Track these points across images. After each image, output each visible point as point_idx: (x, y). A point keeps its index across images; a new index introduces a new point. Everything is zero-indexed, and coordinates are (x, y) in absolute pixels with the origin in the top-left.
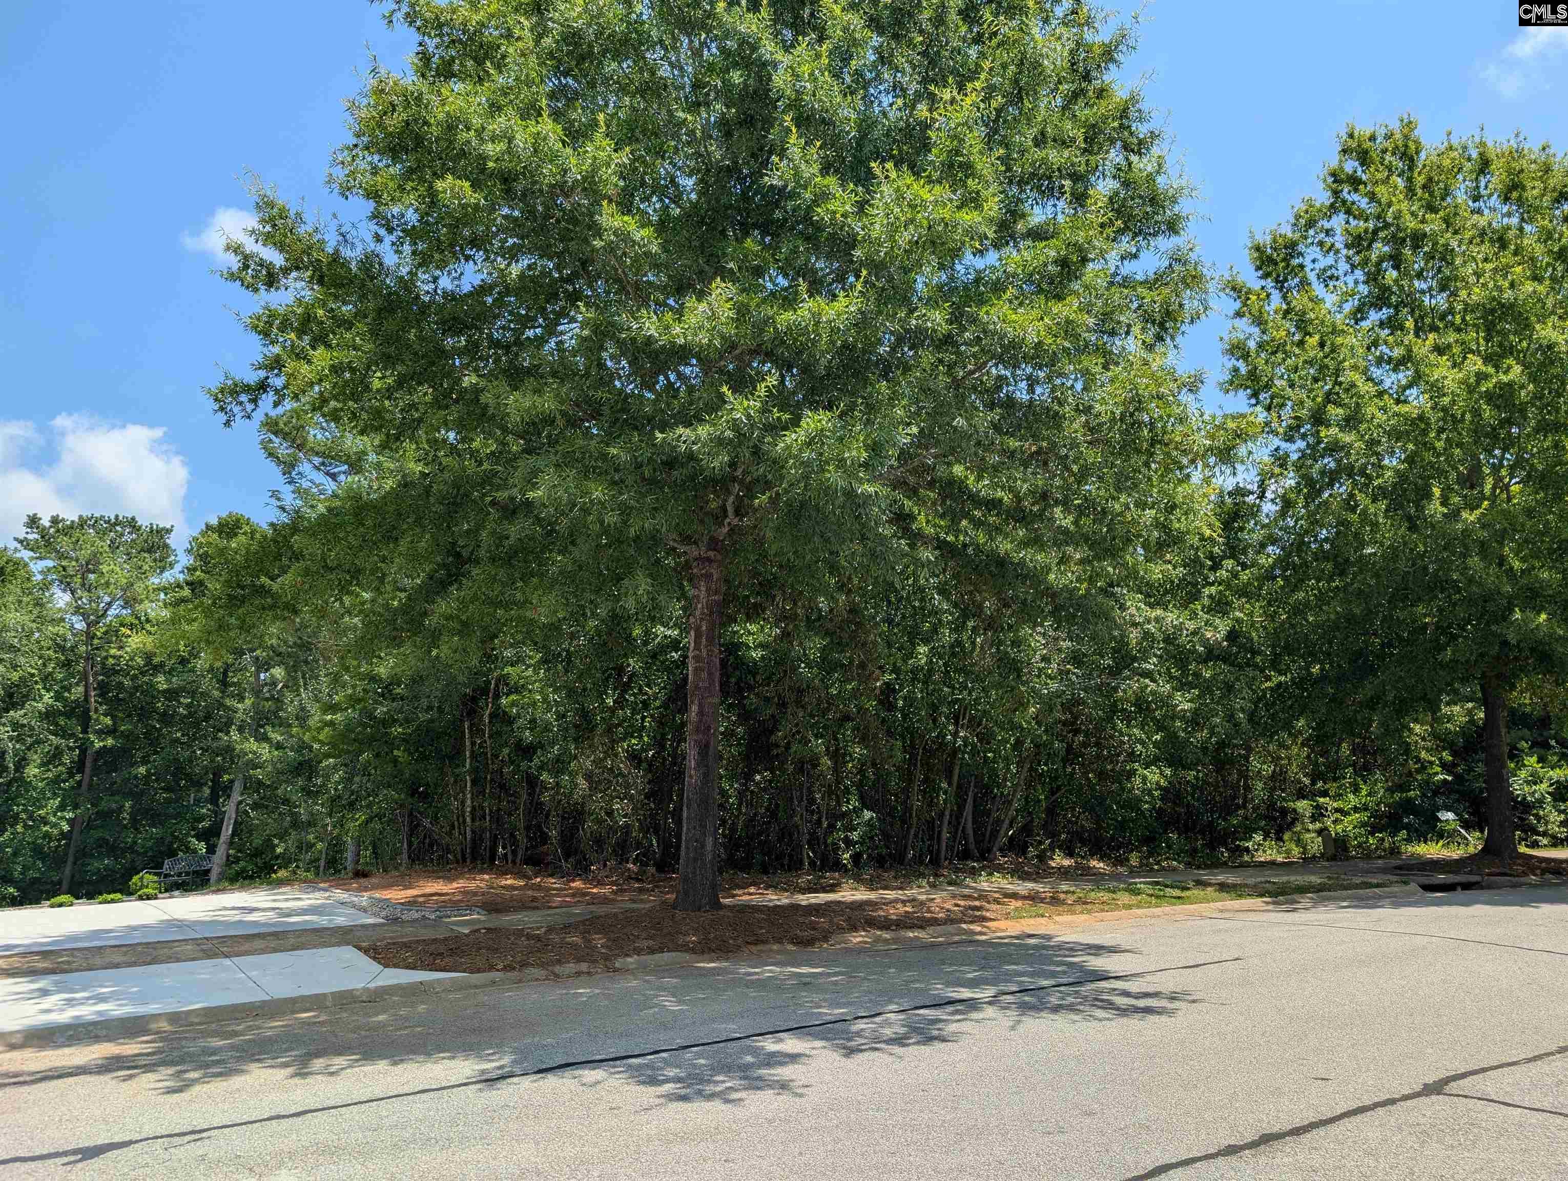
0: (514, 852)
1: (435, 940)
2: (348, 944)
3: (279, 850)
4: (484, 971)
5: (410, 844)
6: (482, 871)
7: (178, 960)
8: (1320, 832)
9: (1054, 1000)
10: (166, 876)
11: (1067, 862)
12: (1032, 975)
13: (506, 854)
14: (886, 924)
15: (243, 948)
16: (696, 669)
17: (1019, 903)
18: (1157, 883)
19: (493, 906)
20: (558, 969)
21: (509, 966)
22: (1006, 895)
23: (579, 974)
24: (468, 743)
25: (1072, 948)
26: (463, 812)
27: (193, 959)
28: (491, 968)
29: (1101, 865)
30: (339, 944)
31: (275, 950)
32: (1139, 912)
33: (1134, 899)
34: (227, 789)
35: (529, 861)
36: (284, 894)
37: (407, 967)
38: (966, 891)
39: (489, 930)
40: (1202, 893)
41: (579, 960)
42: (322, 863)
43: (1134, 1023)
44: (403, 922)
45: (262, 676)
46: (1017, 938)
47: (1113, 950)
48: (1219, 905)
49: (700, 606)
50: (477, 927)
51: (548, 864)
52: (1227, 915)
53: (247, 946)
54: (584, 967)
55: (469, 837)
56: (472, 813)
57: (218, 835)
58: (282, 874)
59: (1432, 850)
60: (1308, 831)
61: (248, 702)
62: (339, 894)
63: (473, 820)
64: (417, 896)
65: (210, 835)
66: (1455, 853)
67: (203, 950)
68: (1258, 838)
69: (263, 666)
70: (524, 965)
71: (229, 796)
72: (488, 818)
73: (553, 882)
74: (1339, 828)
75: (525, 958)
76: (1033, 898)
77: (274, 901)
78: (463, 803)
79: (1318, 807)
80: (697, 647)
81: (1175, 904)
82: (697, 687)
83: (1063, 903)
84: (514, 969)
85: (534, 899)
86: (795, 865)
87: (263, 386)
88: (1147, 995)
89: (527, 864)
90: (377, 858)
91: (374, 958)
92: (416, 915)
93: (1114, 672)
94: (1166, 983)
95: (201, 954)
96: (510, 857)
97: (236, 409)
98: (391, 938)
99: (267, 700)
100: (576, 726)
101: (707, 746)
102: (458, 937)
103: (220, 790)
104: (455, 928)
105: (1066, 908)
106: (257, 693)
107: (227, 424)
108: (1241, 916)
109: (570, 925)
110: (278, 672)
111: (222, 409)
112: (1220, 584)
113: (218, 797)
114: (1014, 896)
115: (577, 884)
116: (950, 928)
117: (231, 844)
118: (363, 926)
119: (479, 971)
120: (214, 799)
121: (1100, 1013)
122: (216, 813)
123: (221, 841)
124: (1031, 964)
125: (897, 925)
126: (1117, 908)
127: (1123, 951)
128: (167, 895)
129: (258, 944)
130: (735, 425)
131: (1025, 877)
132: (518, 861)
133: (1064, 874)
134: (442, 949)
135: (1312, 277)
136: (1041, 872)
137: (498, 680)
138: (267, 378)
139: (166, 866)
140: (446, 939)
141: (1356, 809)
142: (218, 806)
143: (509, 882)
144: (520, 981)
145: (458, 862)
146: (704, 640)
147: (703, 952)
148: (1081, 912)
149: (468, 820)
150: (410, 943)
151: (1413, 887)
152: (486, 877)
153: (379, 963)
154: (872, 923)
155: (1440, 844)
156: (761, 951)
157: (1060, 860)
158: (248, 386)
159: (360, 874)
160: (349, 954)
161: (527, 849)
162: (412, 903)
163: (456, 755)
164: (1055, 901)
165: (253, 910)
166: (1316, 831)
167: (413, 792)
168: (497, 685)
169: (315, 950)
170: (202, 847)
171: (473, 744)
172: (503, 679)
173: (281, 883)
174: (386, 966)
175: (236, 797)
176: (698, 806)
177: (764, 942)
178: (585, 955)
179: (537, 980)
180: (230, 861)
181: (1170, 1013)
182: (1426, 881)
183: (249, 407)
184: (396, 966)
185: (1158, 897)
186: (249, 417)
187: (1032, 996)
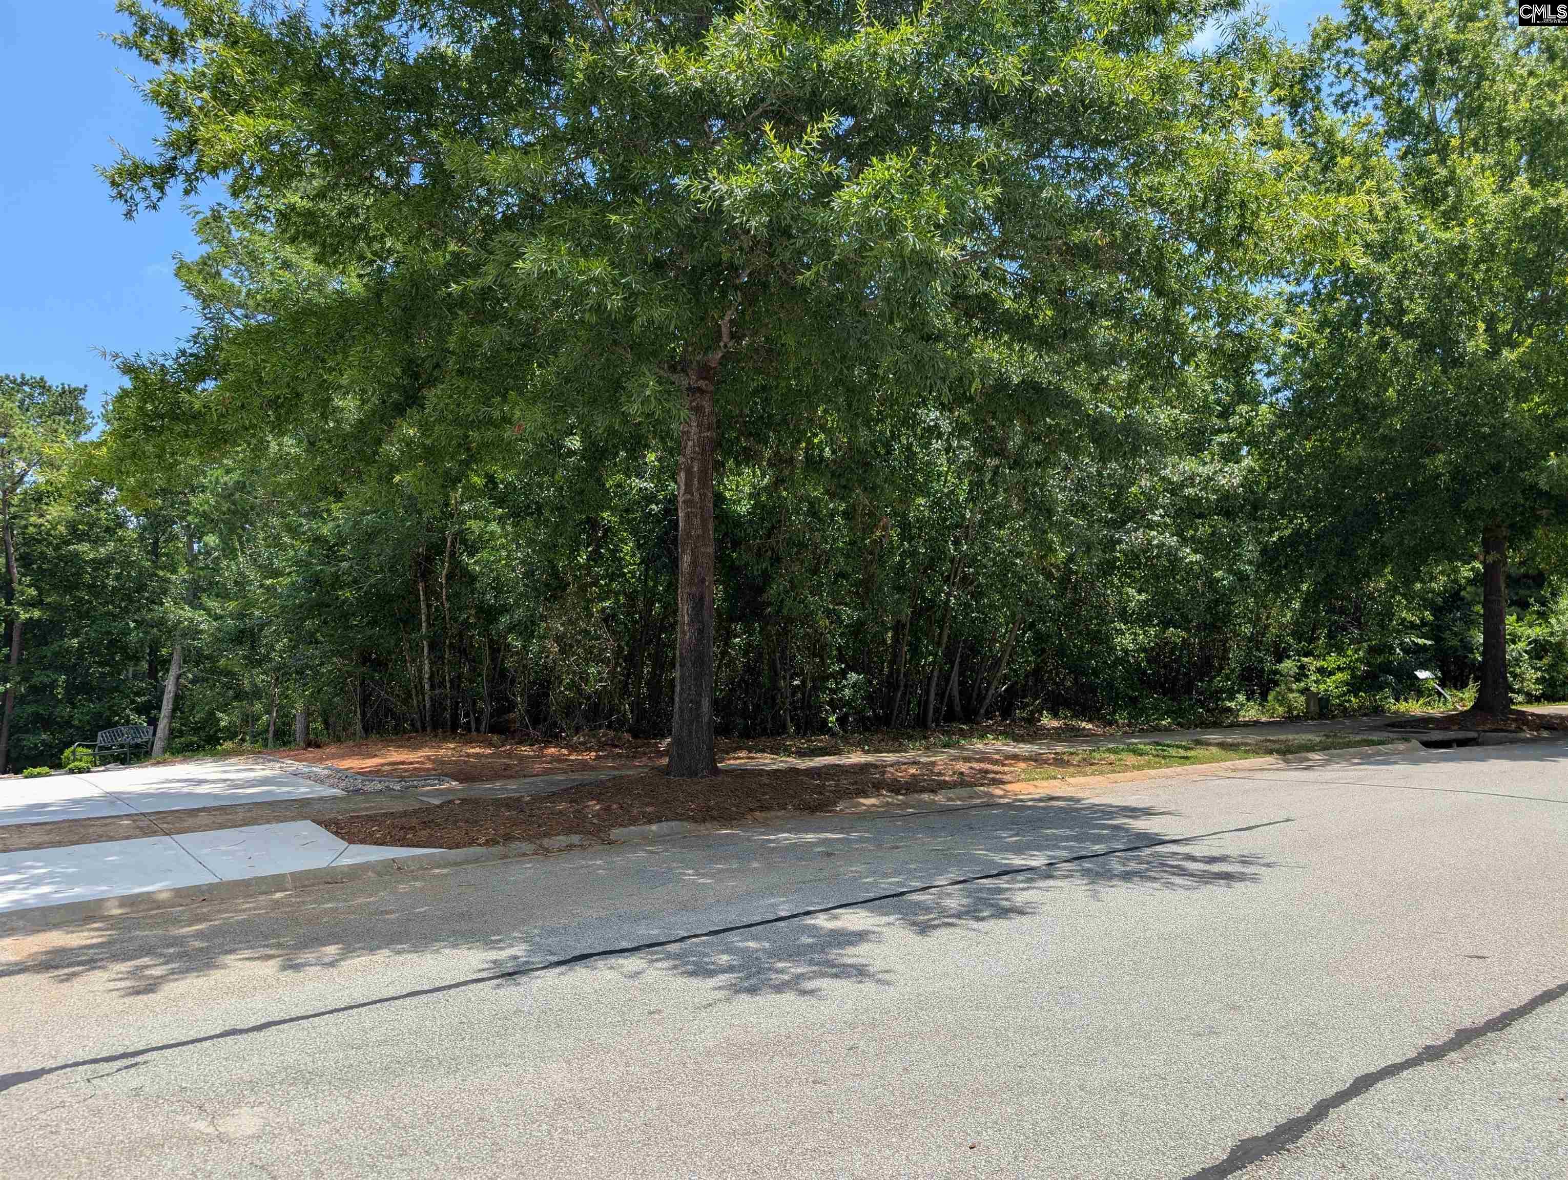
0: (478, 721)
1: (405, 814)
2: (305, 818)
3: (223, 724)
4: (464, 846)
5: (364, 714)
6: (445, 740)
7: (111, 839)
8: (1302, 692)
9: (1118, 868)
10: (101, 748)
11: (1055, 724)
12: (1076, 839)
13: (469, 723)
14: (896, 787)
15: (186, 824)
16: (687, 515)
17: (1023, 765)
18: (1158, 744)
19: (465, 774)
20: (546, 842)
21: (492, 840)
22: (1007, 757)
23: (570, 847)
24: (423, 606)
25: (1108, 812)
26: (421, 678)
27: (127, 838)
28: (472, 842)
29: (1090, 726)
30: (293, 819)
31: (221, 826)
32: (1152, 772)
33: (1142, 760)
34: (165, 663)
35: (493, 729)
36: (234, 765)
37: (375, 843)
38: (965, 753)
39: (464, 801)
40: (1208, 753)
41: (569, 831)
42: (271, 735)
43: (1218, 890)
44: (364, 793)
45: (196, 546)
46: (1040, 800)
47: (1147, 812)
48: (1228, 763)
49: (690, 443)
50: (451, 798)
51: (515, 731)
52: (1238, 775)
53: (190, 822)
54: (575, 839)
55: (428, 705)
56: (431, 678)
57: (159, 708)
58: (228, 745)
59: (1414, 708)
60: (1291, 691)
61: (183, 571)
62: (291, 765)
63: (432, 687)
64: (383, 765)
65: (150, 710)
66: (1437, 710)
67: (138, 827)
68: (1241, 698)
69: (195, 534)
70: (508, 838)
71: (167, 670)
72: (448, 685)
73: (526, 750)
74: (1322, 687)
75: (508, 831)
76: (1036, 759)
77: (225, 772)
78: (420, 670)
79: (1302, 667)
80: (688, 490)
81: (1184, 764)
82: (689, 535)
83: (1068, 763)
84: (498, 843)
85: (507, 767)
86: (781, 729)
87: (170, 169)
88: (1213, 860)
89: (493, 733)
90: (327, 729)
91: (336, 834)
92: (379, 787)
93: (1118, 524)
94: (1230, 846)
95: (138, 832)
96: (473, 725)
97: (139, 196)
98: (354, 811)
99: (202, 569)
100: (547, 585)
101: (702, 598)
102: (430, 810)
103: (159, 665)
104: (425, 799)
105: (1072, 769)
106: (191, 561)
107: (129, 215)
108: (1258, 775)
109: (554, 794)
110: (212, 540)
111: (121, 195)
112: (1231, 431)
113: (157, 672)
114: (1016, 757)
115: (552, 751)
116: (963, 792)
117: (172, 716)
118: (321, 799)
119: (458, 846)
120: (152, 673)
121: (1178, 880)
122: (155, 687)
123: (162, 715)
124: (1071, 828)
125: (907, 789)
126: (1126, 769)
127: (1161, 814)
128: (103, 768)
129: (203, 818)
130: (776, 177)
131: (1019, 739)
132: (482, 728)
133: (1057, 735)
134: (414, 822)
135: (1328, 101)
136: (1034, 733)
137: (455, 536)
138: (175, 158)
139: (99, 738)
140: (415, 812)
141: (1339, 669)
142: (156, 680)
143: (477, 750)
144: (505, 857)
145: (417, 732)
146: (696, 482)
147: (704, 821)
148: (1093, 774)
149: (427, 686)
150: (376, 815)
151: (1415, 743)
152: (452, 746)
153: (343, 838)
154: (878, 786)
155: (1421, 702)
156: (767, 819)
157: (1047, 721)
158: (151, 167)
159: (312, 744)
160: (306, 829)
161: (492, 716)
162: (376, 773)
163: (410, 620)
164: (1059, 762)
165: (201, 782)
166: (1298, 691)
167: (365, 659)
168: (453, 545)
169: (268, 826)
170: (142, 721)
171: (429, 606)
172: (461, 537)
173: (227, 754)
174: (351, 842)
175: (174, 671)
176: (693, 664)
177: (769, 809)
178: (578, 824)
179: (524, 855)
180: (173, 734)
181: (1254, 879)
182: (1425, 738)
183: (155, 194)
184: (363, 842)
185: (1164, 757)
186: (155, 208)
187: (1090, 862)
